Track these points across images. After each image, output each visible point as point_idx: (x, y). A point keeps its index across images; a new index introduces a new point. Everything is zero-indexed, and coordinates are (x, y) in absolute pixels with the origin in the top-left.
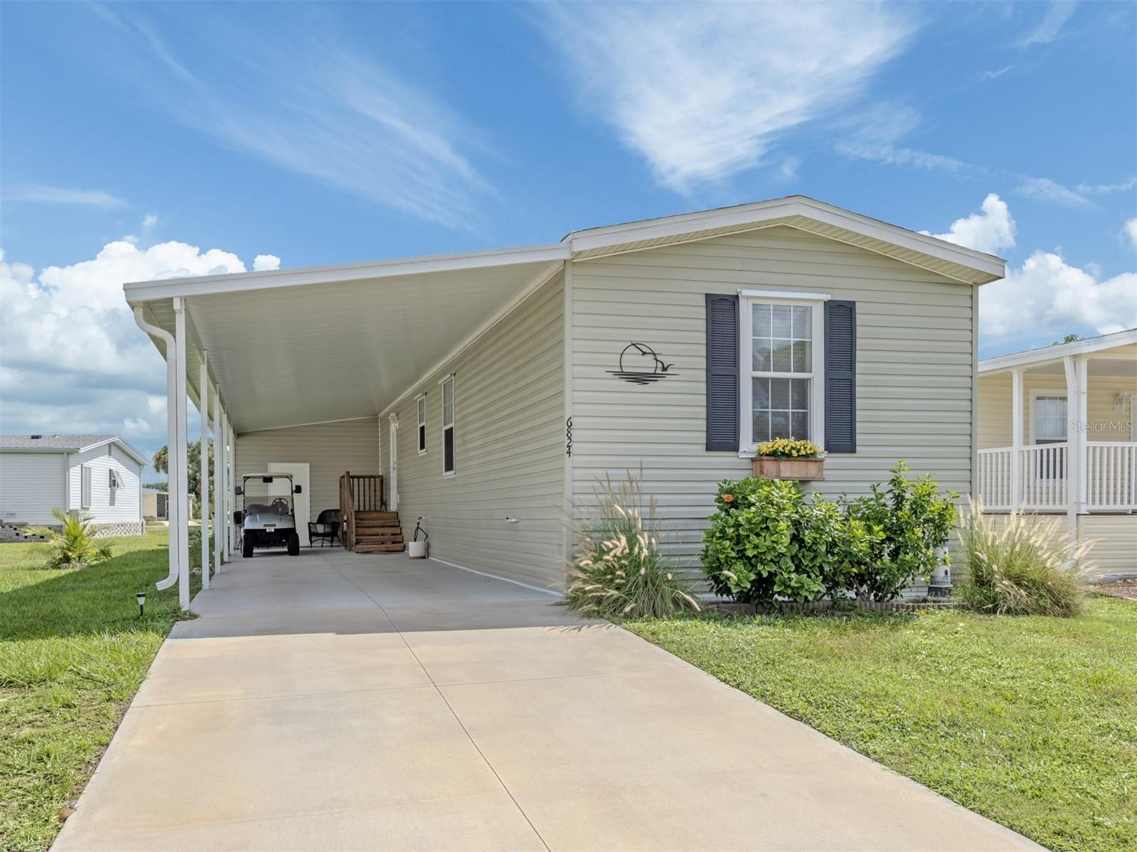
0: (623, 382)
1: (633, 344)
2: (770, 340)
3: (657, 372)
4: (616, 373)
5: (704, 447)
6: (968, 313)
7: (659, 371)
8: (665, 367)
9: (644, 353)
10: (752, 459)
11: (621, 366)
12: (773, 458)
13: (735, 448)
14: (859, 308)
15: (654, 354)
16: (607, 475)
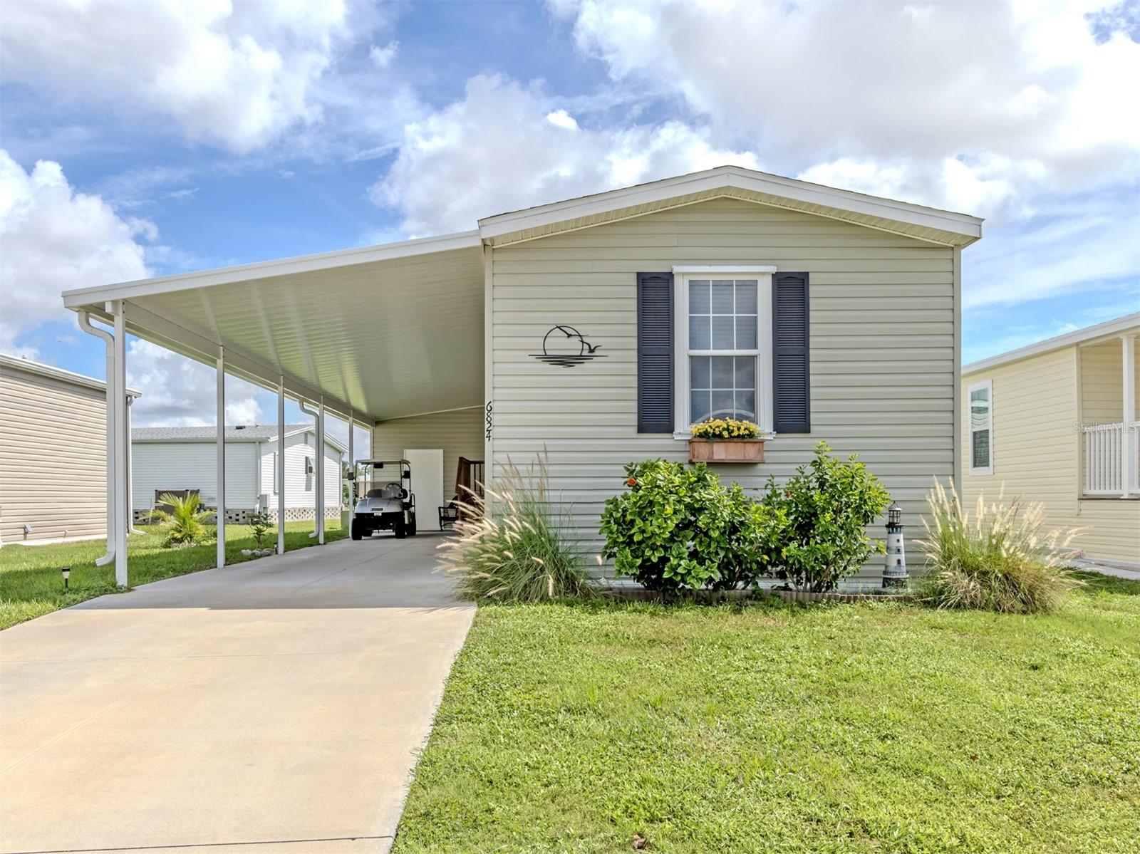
0: (547, 365)
1: (557, 327)
2: (709, 317)
3: (583, 354)
4: (539, 357)
5: (636, 429)
6: (948, 278)
7: (586, 353)
8: (592, 348)
9: (569, 336)
10: (689, 440)
11: (544, 350)
12: (705, 440)
13: (670, 429)
14: (813, 279)
15: (580, 336)
16: (509, 458)
